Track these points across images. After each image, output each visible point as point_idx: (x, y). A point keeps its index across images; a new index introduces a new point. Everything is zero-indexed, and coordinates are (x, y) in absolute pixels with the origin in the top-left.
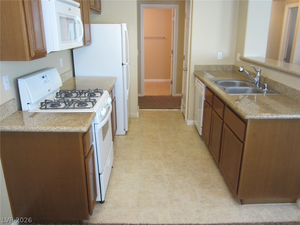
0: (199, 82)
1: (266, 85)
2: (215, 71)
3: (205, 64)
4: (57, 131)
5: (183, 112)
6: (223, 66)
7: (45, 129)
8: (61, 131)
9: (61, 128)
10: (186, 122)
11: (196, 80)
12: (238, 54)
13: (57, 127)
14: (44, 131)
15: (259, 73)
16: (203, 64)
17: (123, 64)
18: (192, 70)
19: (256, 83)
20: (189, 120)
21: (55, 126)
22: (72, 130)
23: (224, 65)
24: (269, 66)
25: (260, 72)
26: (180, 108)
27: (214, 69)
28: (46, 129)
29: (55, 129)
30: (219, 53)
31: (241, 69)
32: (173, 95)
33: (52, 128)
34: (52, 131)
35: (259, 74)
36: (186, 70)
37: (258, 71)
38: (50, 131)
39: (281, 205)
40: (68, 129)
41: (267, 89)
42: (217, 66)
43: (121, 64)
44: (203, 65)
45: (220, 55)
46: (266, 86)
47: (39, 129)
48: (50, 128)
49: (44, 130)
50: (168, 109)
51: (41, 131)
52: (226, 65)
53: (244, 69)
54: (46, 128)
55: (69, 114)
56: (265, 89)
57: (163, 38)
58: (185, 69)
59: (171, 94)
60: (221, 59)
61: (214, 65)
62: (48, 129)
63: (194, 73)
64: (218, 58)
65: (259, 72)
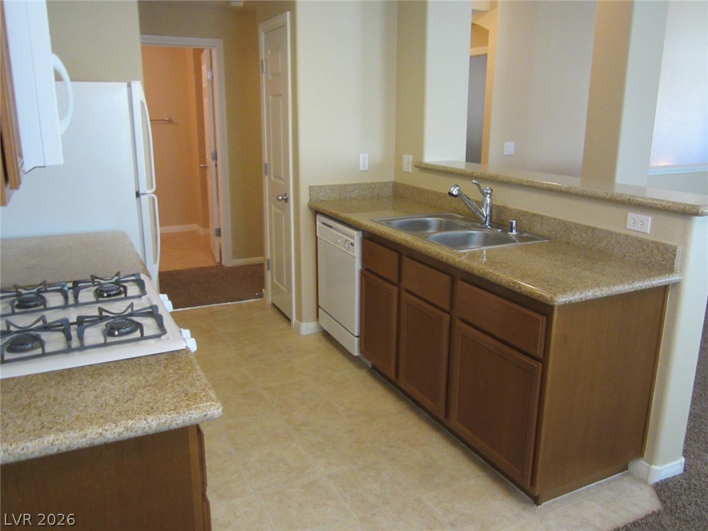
0: (331, 227)
1: (514, 222)
2: (356, 199)
3: (334, 184)
4: (126, 435)
5: (274, 305)
6: (373, 186)
7: (80, 441)
8: (140, 433)
9: (138, 425)
10: (298, 328)
11: (318, 223)
12: (405, 156)
13: (123, 422)
14: (75, 447)
15: (490, 197)
16: (329, 184)
17: (138, 195)
18: (305, 200)
19: (484, 220)
20: (307, 322)
21: (115, 422)
22: (179, 422)
23: (375, 184)
24: (513, 181)
25: (490, 194)
26: (261, 296)
27: (354, 194)
28: (84, 440)
29: (117, 430)
30: (362, 156)
31: (455, 192)
32: (224, 263)
33: (107, 431)
34: (105, 440)
35: (488, 200)
36: (283, 199)
37: (488, 193)
38: (99, 441)
39: (605, 482)
40: (163, 421)
41: (517, 231)
42: (360, 185)
43: (135, 195)
44: (330, 186)
45: (364, 161)
46: (514, 225)
47: (57, 442)
48: (100, 431)
49: (75, 442)
50: (231, 301)
51: (65, 450)
52: (379, 183)
53: (459, 190)
54: (85, 436)
55: (109, 367)
56: (512, 231)
57: (170, 121)
58: (280, 198)
59: (218, 260)
60: (367, 168)
61: (354, 184)
62: (93, 436)
63: (309, 205)
64: (361, 168)
65: (488, 196)
